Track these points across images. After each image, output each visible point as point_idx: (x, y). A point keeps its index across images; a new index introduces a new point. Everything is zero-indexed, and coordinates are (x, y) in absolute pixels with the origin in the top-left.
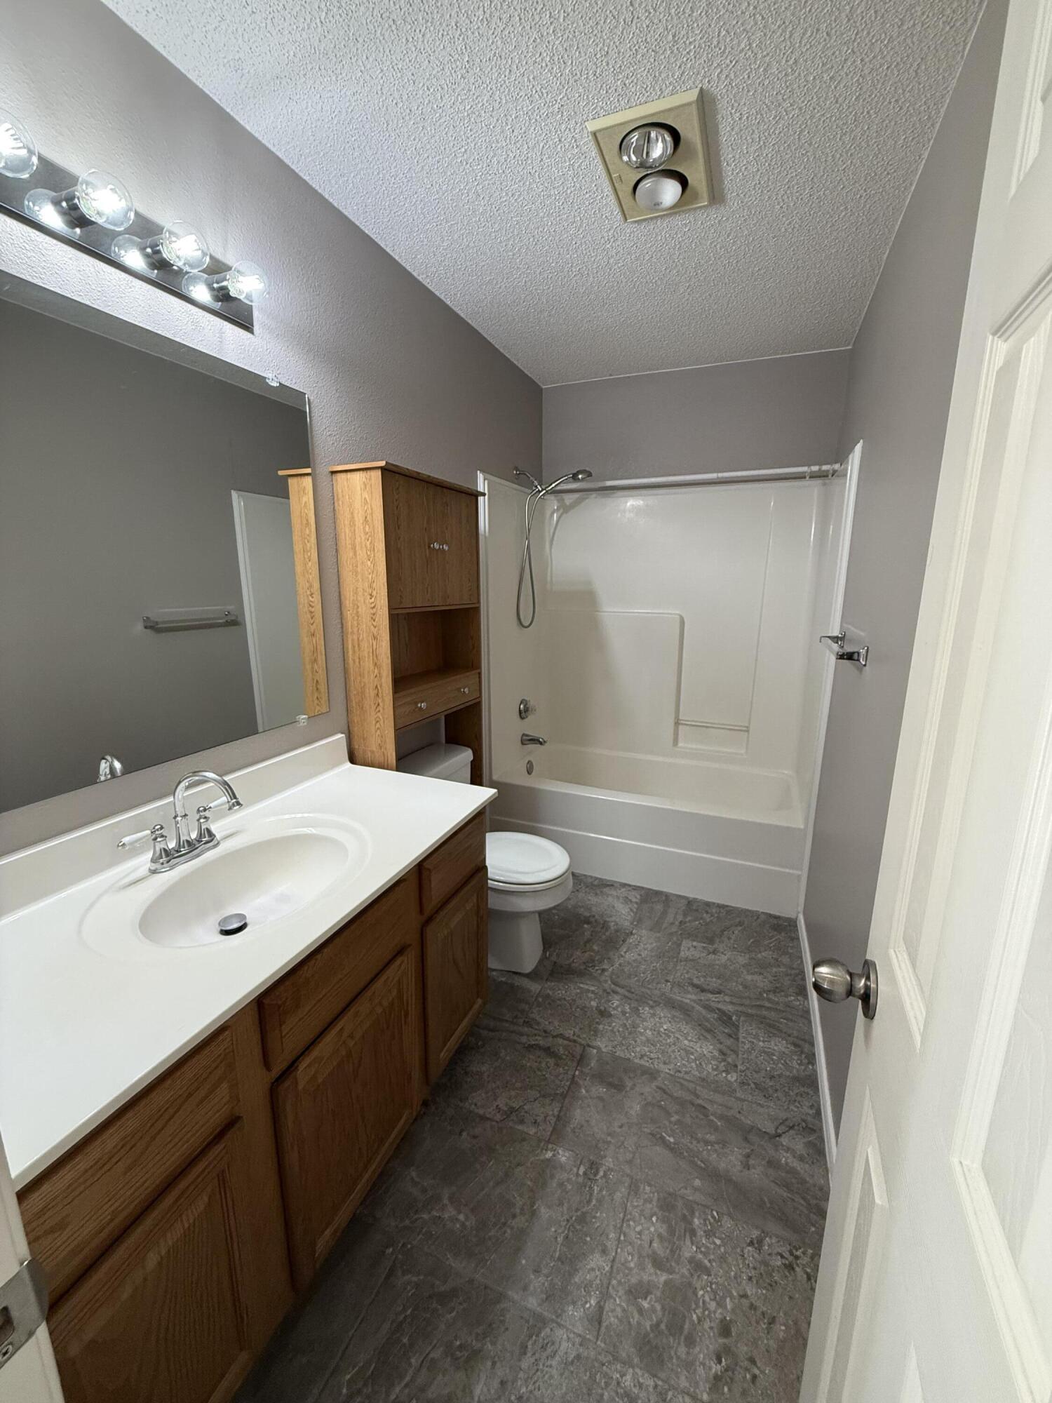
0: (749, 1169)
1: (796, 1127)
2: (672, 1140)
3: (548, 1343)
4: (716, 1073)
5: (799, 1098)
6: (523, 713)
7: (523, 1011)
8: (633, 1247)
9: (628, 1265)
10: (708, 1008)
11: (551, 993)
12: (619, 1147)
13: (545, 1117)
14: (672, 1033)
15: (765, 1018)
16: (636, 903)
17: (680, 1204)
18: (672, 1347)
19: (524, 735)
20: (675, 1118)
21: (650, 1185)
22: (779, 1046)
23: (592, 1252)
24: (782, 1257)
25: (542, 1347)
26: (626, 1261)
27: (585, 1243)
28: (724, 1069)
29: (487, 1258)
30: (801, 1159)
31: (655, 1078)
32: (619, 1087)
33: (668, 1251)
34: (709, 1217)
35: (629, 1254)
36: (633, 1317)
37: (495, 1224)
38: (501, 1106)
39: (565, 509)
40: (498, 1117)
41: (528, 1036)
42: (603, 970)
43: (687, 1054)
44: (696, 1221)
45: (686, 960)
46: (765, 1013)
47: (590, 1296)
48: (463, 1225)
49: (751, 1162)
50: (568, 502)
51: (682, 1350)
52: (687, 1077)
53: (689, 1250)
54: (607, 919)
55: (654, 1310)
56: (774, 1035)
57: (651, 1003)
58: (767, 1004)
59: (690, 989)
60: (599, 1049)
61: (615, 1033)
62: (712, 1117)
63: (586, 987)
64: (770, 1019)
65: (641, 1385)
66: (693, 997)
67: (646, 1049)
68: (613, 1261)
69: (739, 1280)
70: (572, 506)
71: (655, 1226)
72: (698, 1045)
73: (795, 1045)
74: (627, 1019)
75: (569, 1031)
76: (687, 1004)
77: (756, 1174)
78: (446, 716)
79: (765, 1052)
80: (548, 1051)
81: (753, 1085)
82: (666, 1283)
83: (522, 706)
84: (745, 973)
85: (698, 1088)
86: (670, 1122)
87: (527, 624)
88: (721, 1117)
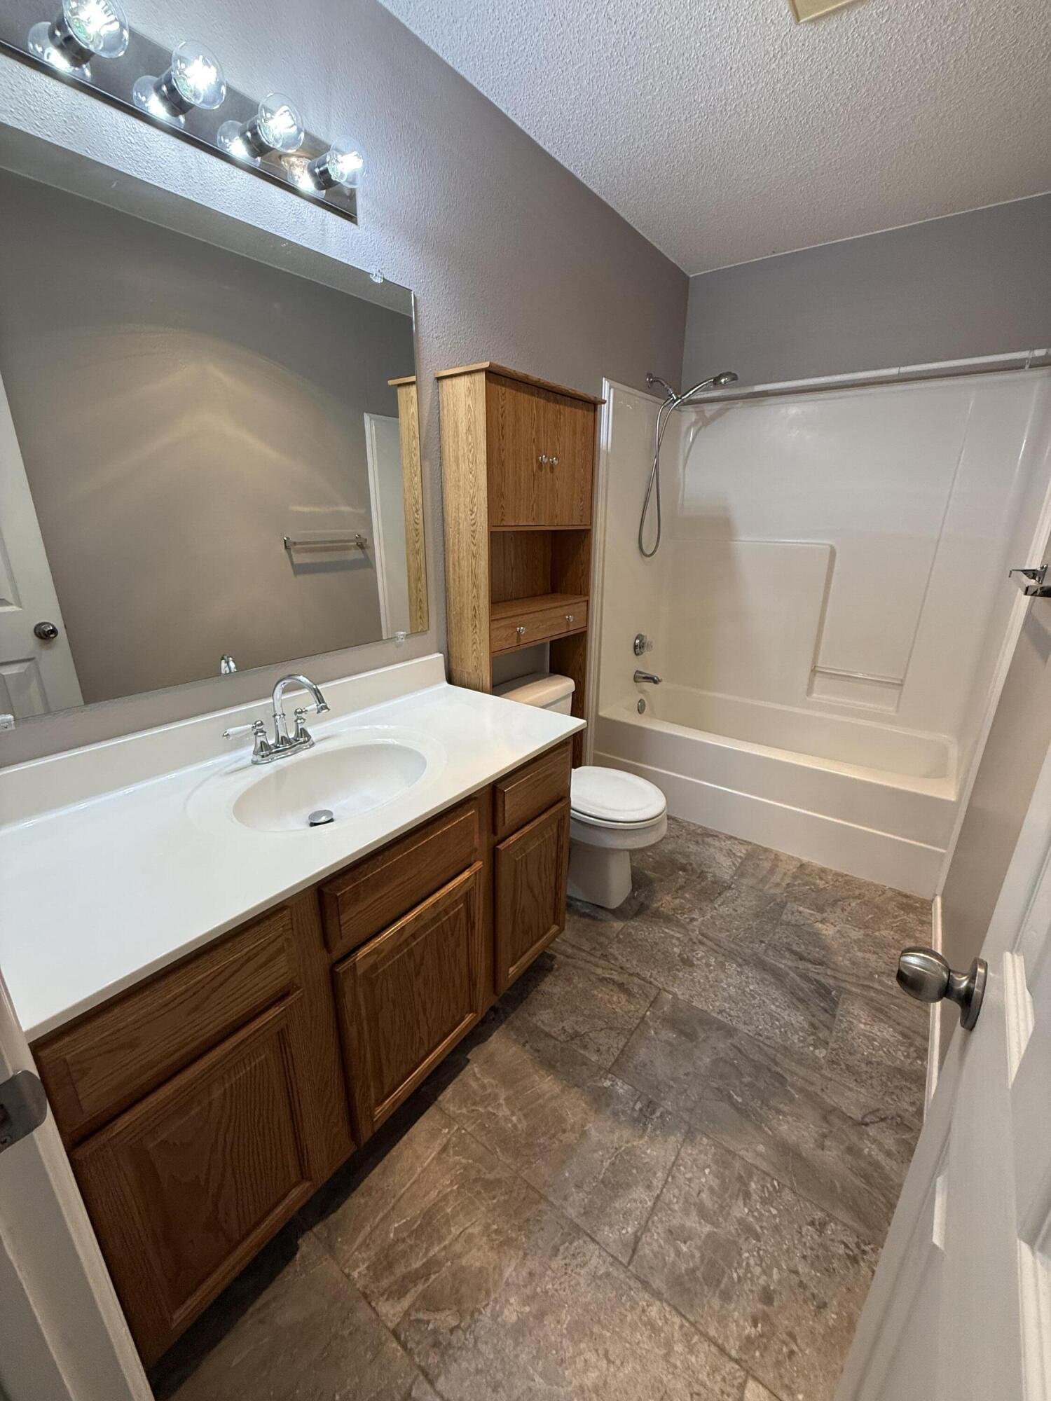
0: (823, 1149)
1: (889, 1121)
2: (740, 1100)
3: (579, 1253)
4: (801, 1045)
5: (898, 1092)
6: (639, 647)
7: (601, 944)
8: (680, 1191)
9: (672, 1206)
10: (805, 977)
11: (633, 933)
12: (681, 1094)
13: (609, 1048)
14: (759, 995)
15: (872, 1000)
16: (740, 857)
17: (737, 1164)
18: (706, 1296)
19: (637, 672)
20: (747, 1079)
21: (708, 1137)
22: (885, 1032)
23: (636, 1183)
24: (847, 1246)
25: (573, 1255)
26: (671, 1202)
27: (631, 1174)
28: (812, 1042)
29: (533, 1161)
30: (889, 1154)
31: (732, 1036)
32: (691, 1036)
33: (716, 1206)
34: (769, 1185)
35: (674, 1196)
36: (669, 1256)
37: (544, 1134)
38: (566, 1028)
39: (705, 422)
40: (562, 1037)
41: (603, 968)
42: (693, 920)
43: (771, 1019)
44: (753, 1185)
45: (788, 924)
46: (873, 994)
47: (628, 1224)
48: (515, 1126)
49: (827, 1143)
50: (708, 414)
51: (716, 1303)
52: (768, 1042)
53: (740, 1210)
54: (706, 870)
55: (692, 1256)
56: (881, 1020)
57: (740, 960)
58: (876, 986)
59: (787, 954)
60: (675, 995)
61: (694, 983)
62: (789, 1088)
63: (672, 933)
64: (878, 1003)
65: (666, 1320)
66: (789, 963)
67: (727, 1005)
68: (658, 1197)
69: (791, 1255)
70: (714, 418)
71: (707, 1178)
72: (787, 1012)
73: (904, 1035)
74: (710, 972)
75: (646, 972)
76: (781, 969)
77: (831, 1156)
78: (551, 642)
79: (864, 1035)
80: (621, 986)
81: (844, 1067)
82: (709, 1235)
83: (637, 641)
84: (856, 949)
85: (779, 1055)
86: (741, 1082)
87: (648, 553)
88: (801, 1090)
